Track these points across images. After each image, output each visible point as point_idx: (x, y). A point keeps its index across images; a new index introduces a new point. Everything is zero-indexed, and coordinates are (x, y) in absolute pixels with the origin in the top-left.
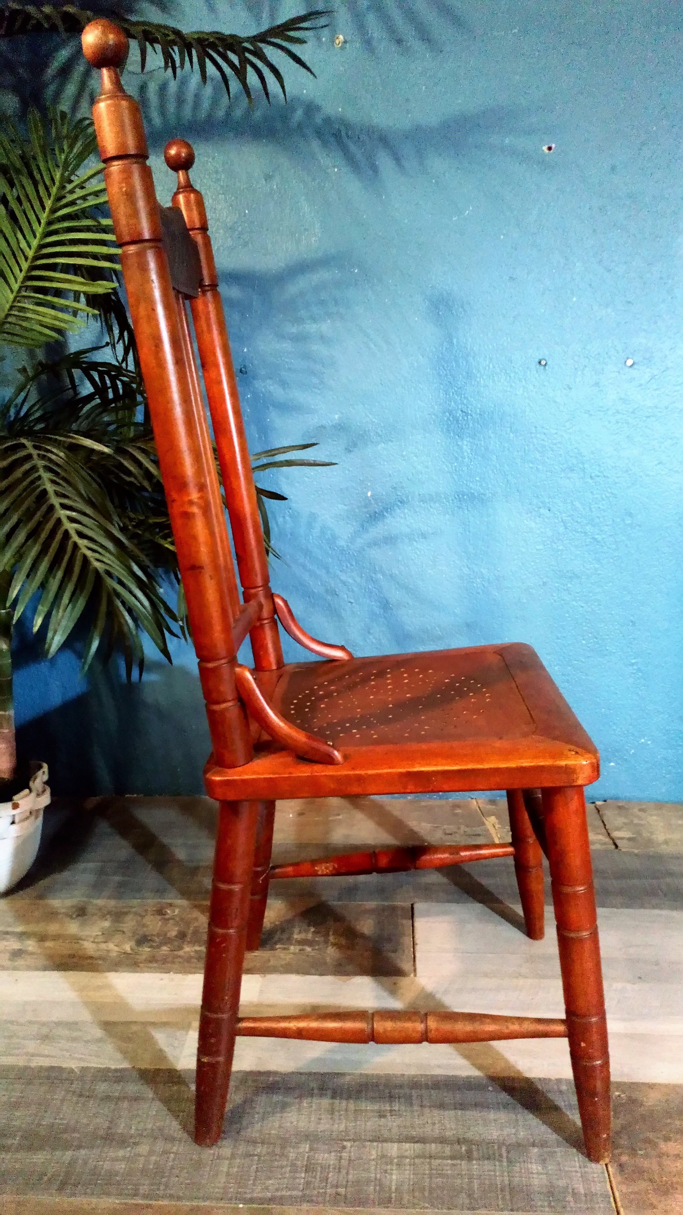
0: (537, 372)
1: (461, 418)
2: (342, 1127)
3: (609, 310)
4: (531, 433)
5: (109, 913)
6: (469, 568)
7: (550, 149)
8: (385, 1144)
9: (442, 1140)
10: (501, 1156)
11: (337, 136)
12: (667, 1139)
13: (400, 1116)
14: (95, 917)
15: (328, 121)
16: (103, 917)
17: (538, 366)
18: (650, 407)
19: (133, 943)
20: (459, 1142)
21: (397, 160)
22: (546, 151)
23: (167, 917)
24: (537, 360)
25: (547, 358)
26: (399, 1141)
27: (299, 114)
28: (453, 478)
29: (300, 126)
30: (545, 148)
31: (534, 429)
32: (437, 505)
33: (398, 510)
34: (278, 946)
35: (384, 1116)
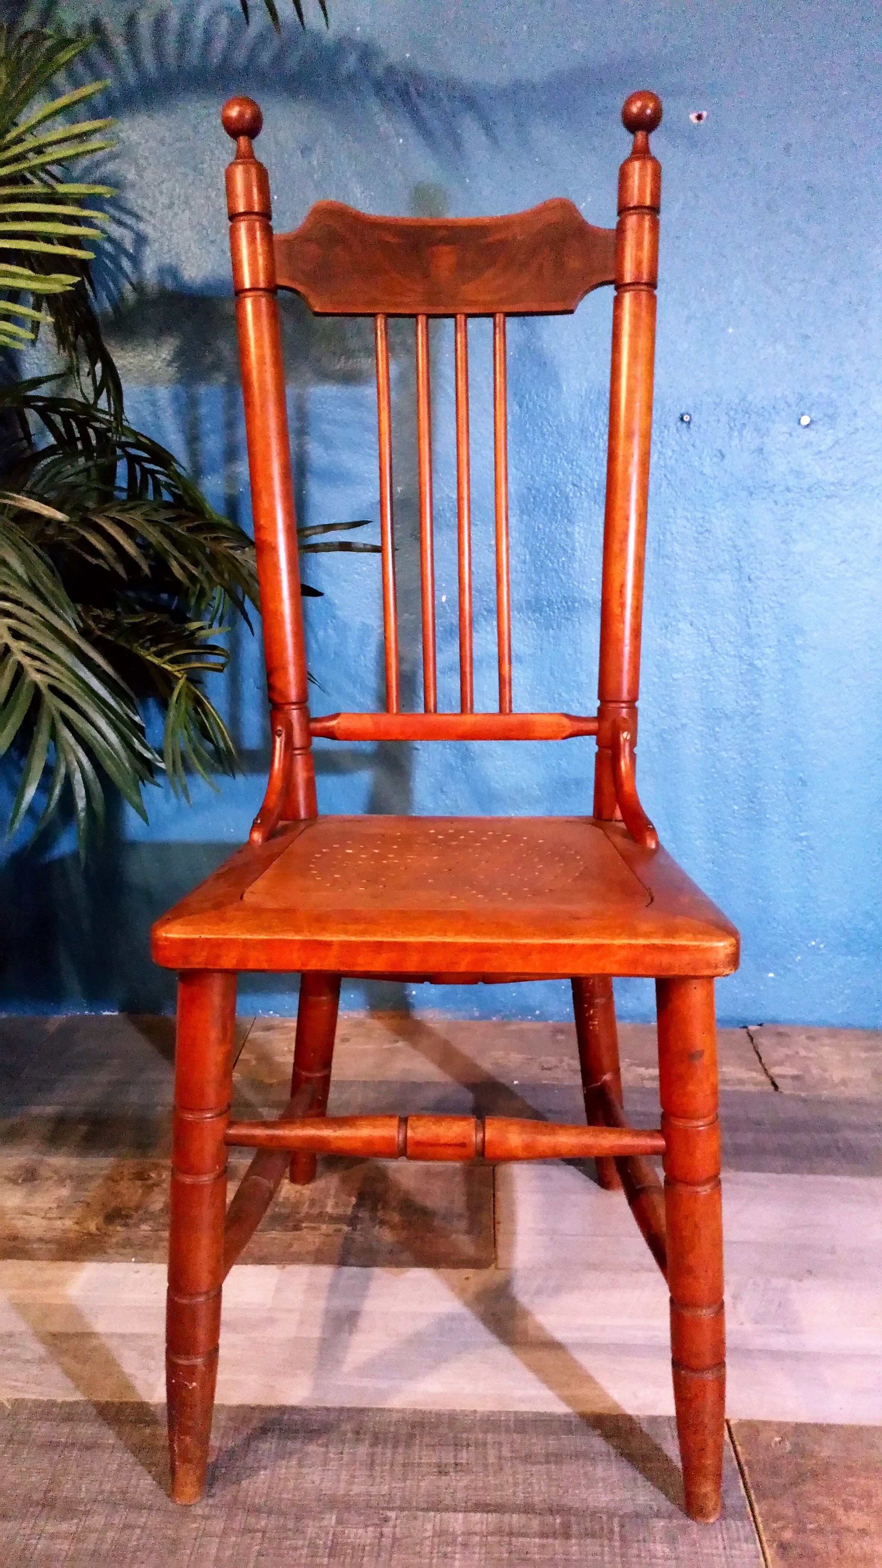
0: (677, 430)
1: (571, 494)
2: (385, 1489)
3: (779, 347)
4: (668, 517)
5: (71, 1177)
6: (581, 704)
7: (699, 117)
8: (446, 1515)
9: (527, 1509)
10: (612, 1531)
11: (404, 93)
12: (848, 1507)
13: (469, 1472)
14: (50, 1182)
15: (390, 70)
16: (61, 1182)
17: (679, 424)
18: (833, 484)
19: (100, 1219)
20: (551, 1511)
21: (488, 129)
22: (695, 121)
23: (151, 1182)
24: (678, 415)
25: (691, 412)
26: (466, 1511)
27: (351, 62)
28: (560, 577)
29: (351, 78)
30: (693, 117)
31: (672, 511)
32: (537, 615)
33: (484, 623)
35: (446, 1473)
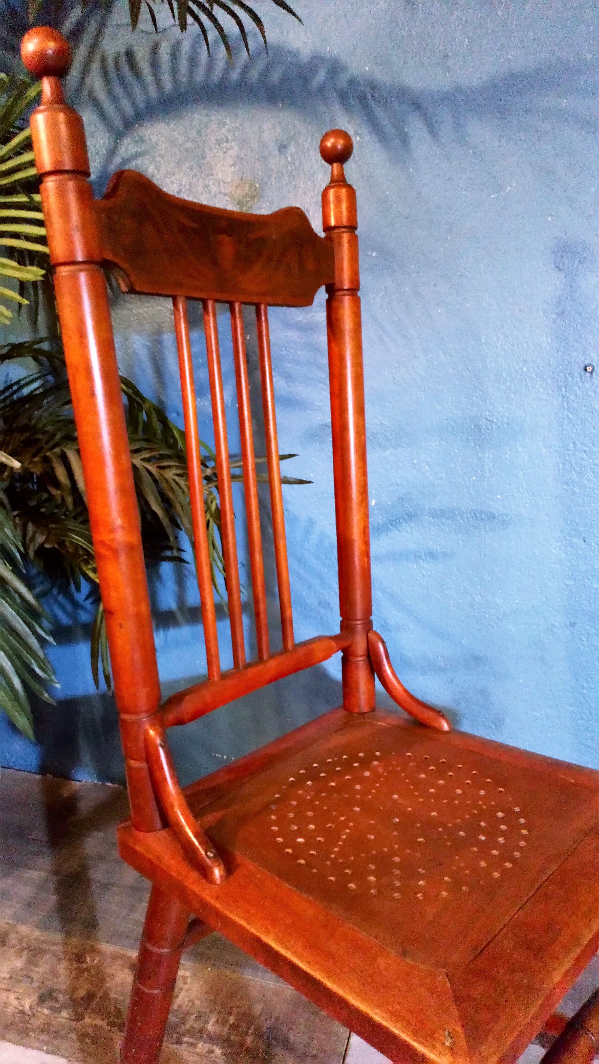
0: (581, 378)
1: (484, 427)
4: (568, 450)
5: (28, 948)
6: (482, 597)
11: (363, 100)
14: (13, 950)
15: (353, 82)
16: (19, 954)
17: (583, 373)
19: (35, 997)
23: (85, 966)
24: (583, 366)
25: (594, 364)
27: (322, 75)
28: (470, 493)
29: (322, 90)
31: (572, 445)
32: (450, 522)
33: (405, 524)
34: (185, 1039)
